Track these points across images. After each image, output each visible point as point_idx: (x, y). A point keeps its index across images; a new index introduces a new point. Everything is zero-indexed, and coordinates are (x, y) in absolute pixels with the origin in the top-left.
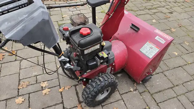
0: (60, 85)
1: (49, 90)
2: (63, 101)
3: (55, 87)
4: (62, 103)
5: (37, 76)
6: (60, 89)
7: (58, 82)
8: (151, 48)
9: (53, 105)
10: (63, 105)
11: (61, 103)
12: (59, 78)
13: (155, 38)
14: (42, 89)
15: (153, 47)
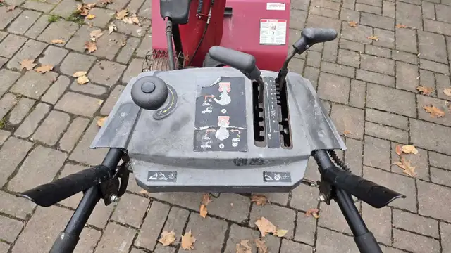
0: (191, 211)
1: (188, 234)
2: (226, 220)
3: (188, 221)
4: (230, 223)
5: (133, 245)
6: (199, 213)
7: (182, 210)
8: (274, 28)
9: (226, 241)
10: (236, 223)
11: (230, 225)
12: (174, 203)
13: (268, 9)
14: (176, 247)
15: (275, 24)
